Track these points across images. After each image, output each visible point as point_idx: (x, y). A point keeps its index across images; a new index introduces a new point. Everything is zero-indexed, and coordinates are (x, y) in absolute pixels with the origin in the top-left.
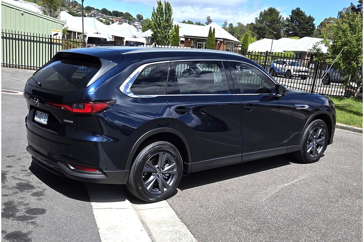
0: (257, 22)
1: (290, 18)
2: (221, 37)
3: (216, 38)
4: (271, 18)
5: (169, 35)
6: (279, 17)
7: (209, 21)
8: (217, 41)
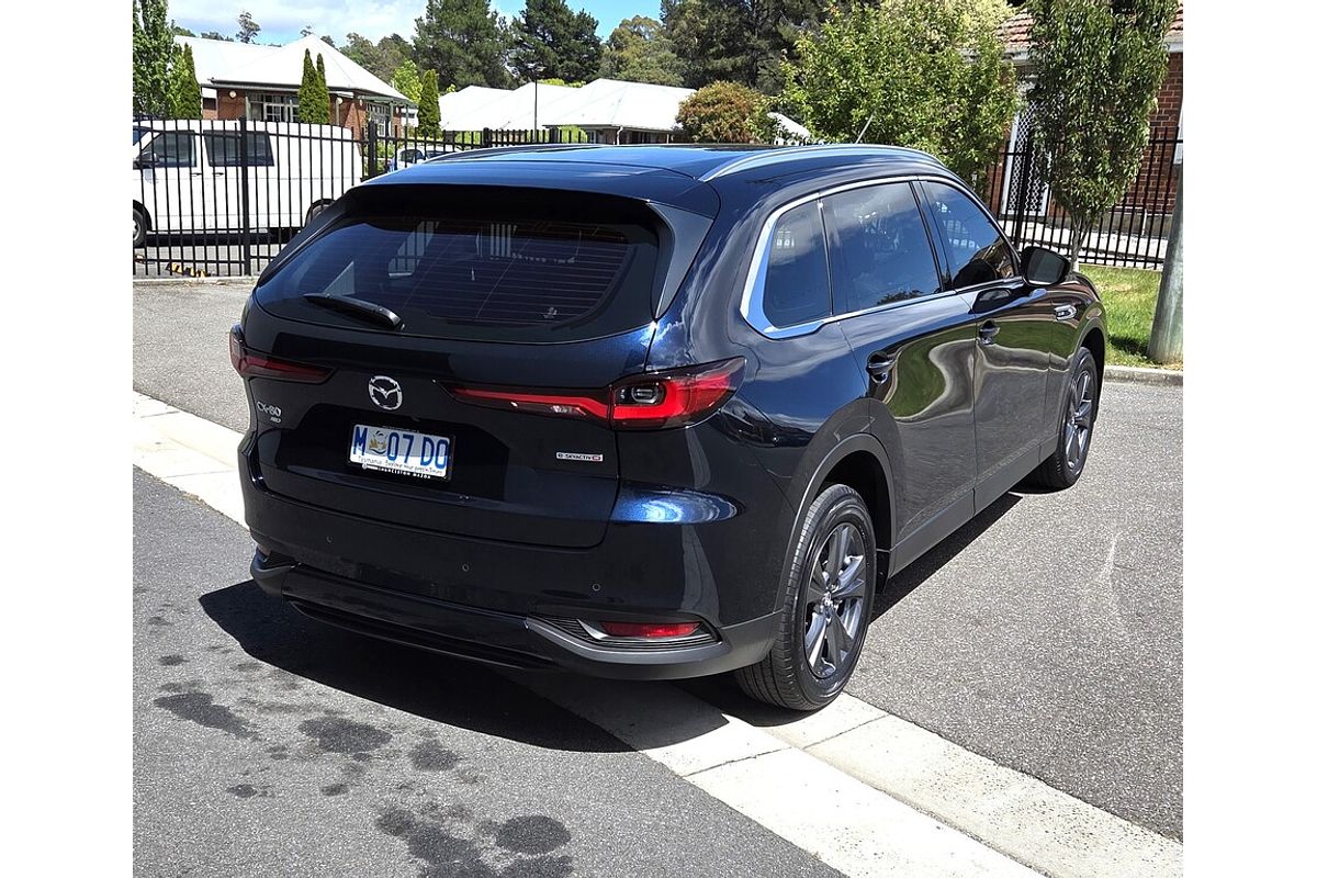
0: (423, 32)
1: (523, 21)
2: (346, 85)
3: (331, 88)
4: (465, 20)
5: (166, 81)
6: (489, 16)
7: (250, 30)
8: (334, 98)
